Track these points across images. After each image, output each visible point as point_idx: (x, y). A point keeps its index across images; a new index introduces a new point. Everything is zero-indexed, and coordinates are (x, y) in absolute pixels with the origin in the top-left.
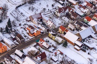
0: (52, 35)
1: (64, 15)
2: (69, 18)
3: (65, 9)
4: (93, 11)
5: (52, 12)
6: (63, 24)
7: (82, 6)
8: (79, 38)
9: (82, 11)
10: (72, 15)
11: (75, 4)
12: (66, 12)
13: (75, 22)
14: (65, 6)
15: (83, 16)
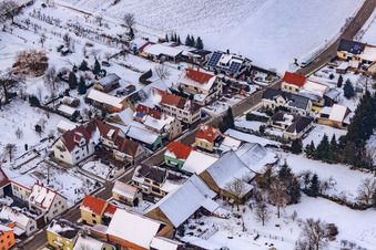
0: (59, 239)
1: (86, 155)
2: (107, 164)
3: (88, 132)
4: (190, 118)
5: (43, 153)
6: (92, 188)
7: (145, 108)
8: (162, 227)
9: (149, 128)
10: (119, 150)
11: (120, 106)
12: (91, 141)
13: (136, 173)
14: (83, 122)
15: (159, 146)
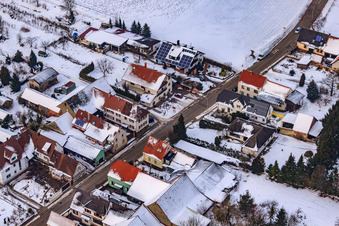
1: (19, 171)
2: (43, 184)
3: (21, 145)
6: (24, 216)
10: (56, 166)
11: (58, 110)
12: (24, 156)
13: (75, 200)
14: (16, 128)
15: (101, 160)
